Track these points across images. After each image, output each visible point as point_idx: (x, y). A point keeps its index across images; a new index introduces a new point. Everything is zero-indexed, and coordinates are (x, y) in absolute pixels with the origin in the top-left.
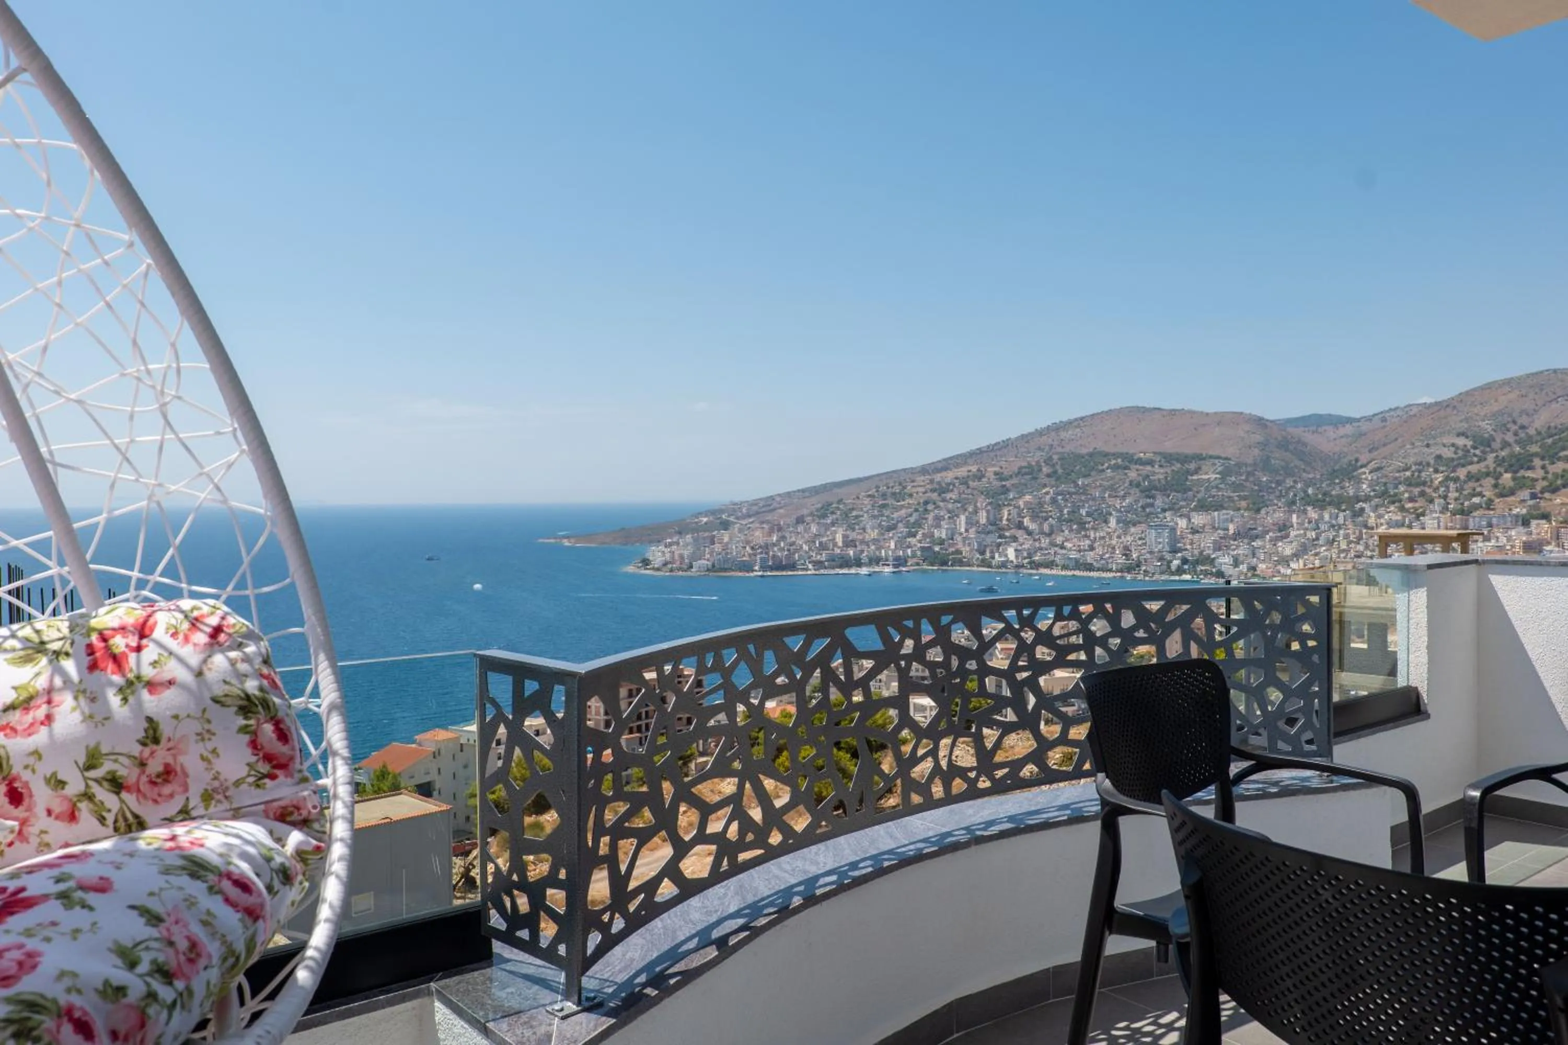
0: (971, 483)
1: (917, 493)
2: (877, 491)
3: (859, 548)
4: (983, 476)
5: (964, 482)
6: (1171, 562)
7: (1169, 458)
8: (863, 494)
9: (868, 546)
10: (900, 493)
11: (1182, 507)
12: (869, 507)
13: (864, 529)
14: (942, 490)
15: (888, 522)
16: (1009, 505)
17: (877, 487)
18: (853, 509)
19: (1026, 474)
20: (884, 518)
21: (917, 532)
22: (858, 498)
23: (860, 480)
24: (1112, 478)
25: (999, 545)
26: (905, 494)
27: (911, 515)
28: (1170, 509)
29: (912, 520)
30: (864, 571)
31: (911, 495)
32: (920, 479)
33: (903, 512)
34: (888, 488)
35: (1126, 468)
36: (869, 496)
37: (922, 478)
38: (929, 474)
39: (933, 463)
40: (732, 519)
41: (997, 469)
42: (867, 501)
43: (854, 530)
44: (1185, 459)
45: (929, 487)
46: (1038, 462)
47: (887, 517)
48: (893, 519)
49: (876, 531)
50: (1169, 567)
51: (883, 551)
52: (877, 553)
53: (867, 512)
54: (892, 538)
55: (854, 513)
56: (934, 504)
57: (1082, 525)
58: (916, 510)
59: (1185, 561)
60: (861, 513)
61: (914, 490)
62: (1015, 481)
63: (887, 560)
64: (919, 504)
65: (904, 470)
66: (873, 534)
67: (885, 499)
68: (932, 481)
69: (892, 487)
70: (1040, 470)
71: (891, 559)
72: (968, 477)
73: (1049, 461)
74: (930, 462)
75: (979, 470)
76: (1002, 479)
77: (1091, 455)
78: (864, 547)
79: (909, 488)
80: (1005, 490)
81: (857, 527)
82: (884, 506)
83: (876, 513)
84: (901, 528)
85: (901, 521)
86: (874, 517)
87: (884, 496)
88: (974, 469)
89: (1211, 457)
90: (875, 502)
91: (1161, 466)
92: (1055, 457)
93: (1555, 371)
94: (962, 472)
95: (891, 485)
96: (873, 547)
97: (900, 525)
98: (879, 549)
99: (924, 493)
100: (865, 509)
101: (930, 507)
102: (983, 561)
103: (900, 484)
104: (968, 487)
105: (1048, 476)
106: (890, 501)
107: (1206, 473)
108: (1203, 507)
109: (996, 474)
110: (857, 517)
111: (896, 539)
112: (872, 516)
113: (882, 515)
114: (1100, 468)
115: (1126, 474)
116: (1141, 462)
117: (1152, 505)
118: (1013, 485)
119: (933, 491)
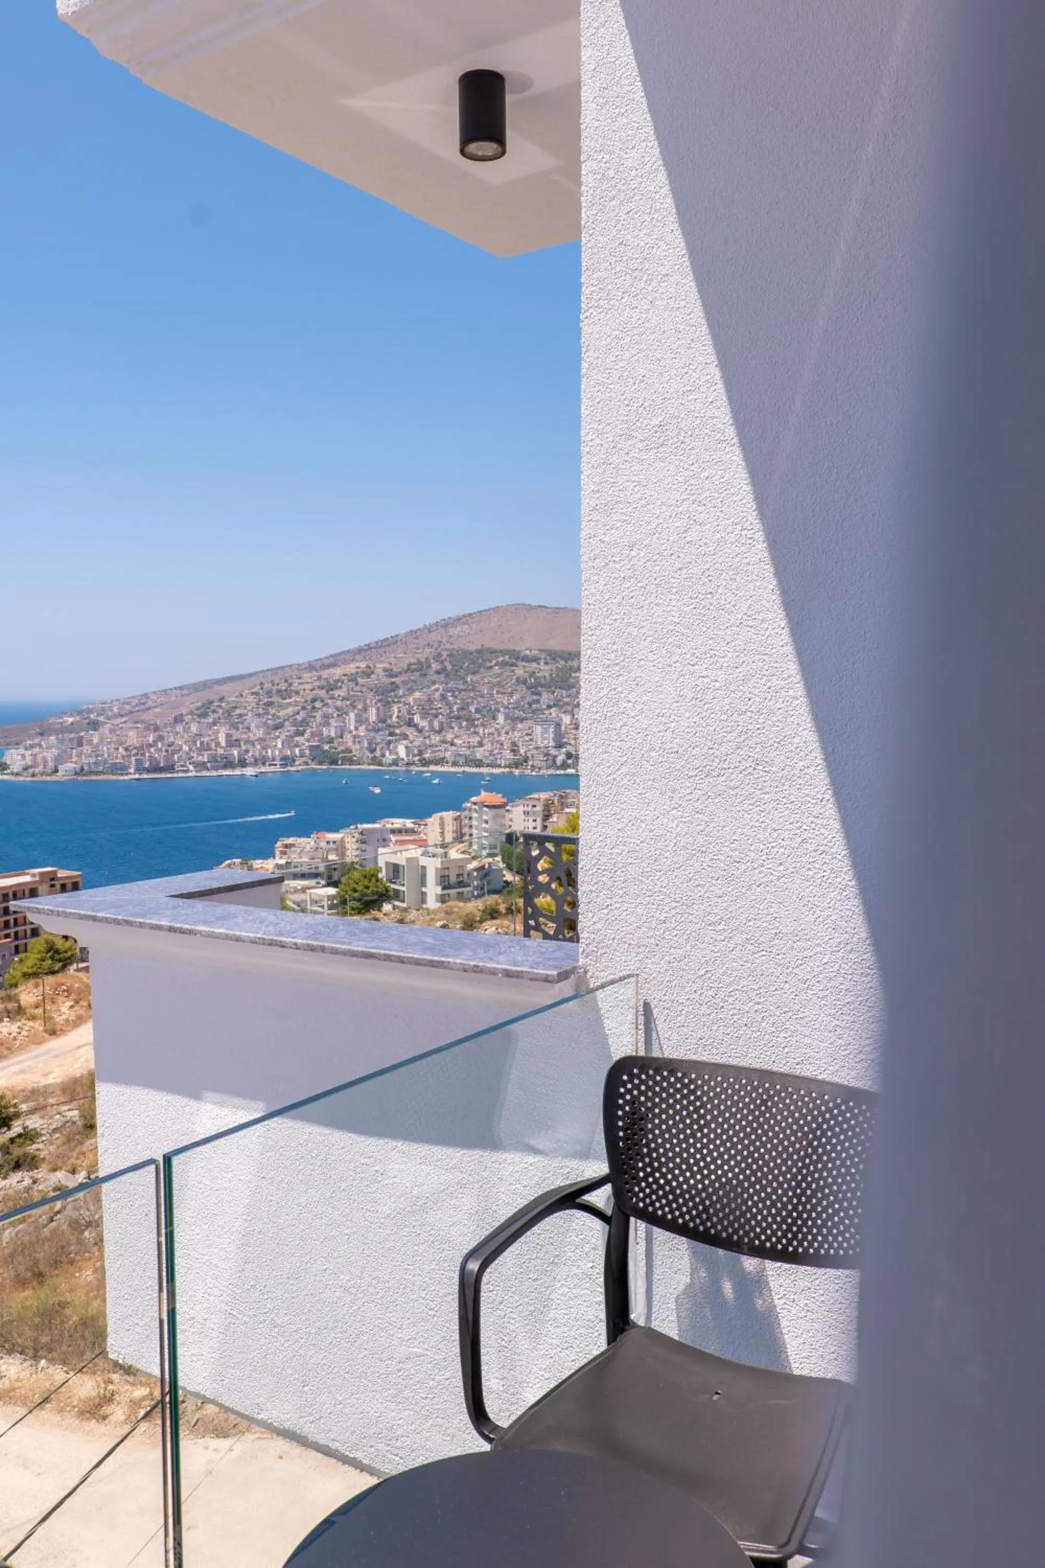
0: (360, 680)
1: (304, 690)
2: (262, 688)
3: (244, 747)
4: (372, 673)
5: (353, 679)
6: (556, 757)
7: (554, 656)
8: (247, 691)
9: (254, 745)
10: (286, 690)
11: (567, 704)
12: (254, 705)
13: (248, 728)
14: (330, 687)
15: (274, 720)
16: (399, 702)
17: (262, 684)
18: (236, 707)
19: (415, 670)
20: (270, 717)
21: (305, 731)
22: (241, 695)
23: (241, 677)
24: (500, 675)
25: (389, 743)
26: (291, 690)
27: (298, 713)
28: (555, 705)
29: (299, 718)
30: (250, 771)
31: (297, 693)
32: (307, 676)
33: (290, 710)
34: (273, 685)
35: (513, 665)
36: (253, 693)
37: (310, 675)
38: (317, 671)
39: (320, 659)
40: (101, 719)
41: (387, 665)
42: (251, 699)
43: (237, 728)
45: (317, 683)
46: (427, 659)
47: (273, 715)
48: (279, 717)
49: (262, 730)
50: (554, 762)
51: (269, 751)
52: (264, 753)
53: (252, 711)
54: (279, 737)
55: (238, 712)
56: (322, 701)
57: (471, 721)
58: (304, 708)
59: (569, 756)
60: (245, 711)
61: (302, 687)
62: (404, 678)
63: (274, 760)
64: (306, 701)
65: (290, 666)
66: (260, 733)
67: (271, 697)
68: (319, 678)
69: (278, 684)
70: (430, 666)
71: (278, 758)
72: (357, 673)
73: (437, 657)
74: (318, 658)
75: (368, 667)
76: (391, 676)
77: (479, 652)
78: (249, 747)
79: (295, 684)
80: (395, 687)
81: (241, 726)
82: (270, 704)
83: (261, 711)
84: (289, 728)
85: (288, 720)
86: (259, 715)
87: (269, 693)
88: (363, 665)
90: (260, 701)
91: (546, 663)
92: (445, 654)
94: (351, 668)
95: (276, 682)
96: (258, 747)
97: (287, 723)
98: (265, 748)
99: (312, 690)
100: (249, 708)
101: (318, 704)
102: (374, 758)
103: (286, 681)
104: (357, 684)
105: (438, 672)
106: (275, 699)
109: (385, 670)
110: (241, 716)
111: (283, 737)
112: (257, 715)
113: (268, 714)
114: (489, 664)
115: (513, 671)
116: (527, 659)
117: (538, 702)
118: (403, 682)
119: (321, 687)
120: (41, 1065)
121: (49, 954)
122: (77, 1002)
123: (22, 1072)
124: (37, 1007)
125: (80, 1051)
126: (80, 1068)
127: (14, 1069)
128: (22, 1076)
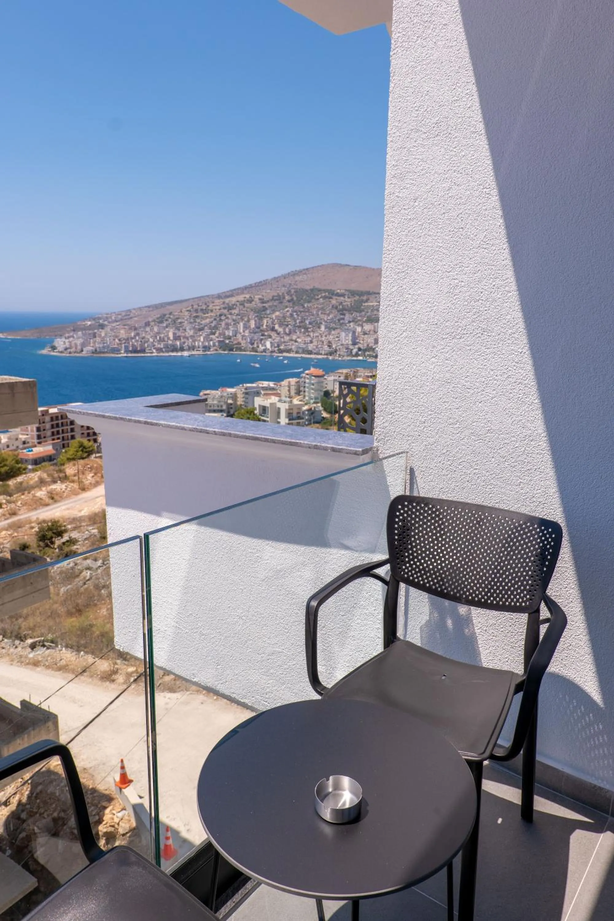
0: (246, 305)
1: (216, 309)
2: (192, 308)
3: (182, 340)
4: (253, 301)
5: (242, 304)
6: (352, 350)
7: (353, 293)
8: (185, 309)
9: (188, 339)
10: (205, 309)
11: (359, 320)
12: (188, 317)
13: (185, 330)
14: (230, 308)
15: (199, 326)
16: (267, 317)
17: (192, 306)
18: (178, 318)
19: (275, 300)
20: (197, 324)
21: (216, 332)
22: (181, 312)
23: (181, 302)
24: (323, 303)
25: (261, 340)
26: (208, 310)
27: (212, 322)
28: (353, 321)
29: (213, 325)
30: (186, 354)
31: (212, 311)
32: (217, 301)
33: (208, 321)
34: (199, 306)
35: (331, 298)
36: (188, 311)
37: (219, 301)
38: (222, 299)
39: (224, 292)
40: (106, 323)
41: (260, 297)
42: (187, 313)
43: (179, 330)
44: (361, 294)
45: (223, 306)
46: (283, 293)
47: (199, 323)
48: (202, 324)
49: (192, 331)
50: (351, 352)
51: (197, 343)
52: (193, 344)
53: (187, 320)
54: (201, 335)
55: (179, 321)
56: (225, 316)
57: (306, 329)
58: (215, 319)
59: (360, 349)
60: (183, 321)
61: (214, 308)
62: (270, 304)
63: (199, 347)
64: (216, 316)
65: (208, 296)
66: (191, 333)
67: (197, 313)
68: (224, 303)
69: (201, 306)
70: (284, 298)
71: (201, 347)
72: (244, 301)
73: (289, 293)
75: (250, 297)
76: (263, 303)
77: (312, 290)
78: (185, 340)
79: (211, 306)
80: (265, 309)
81: (181, 329)
82: (197, 317)
83: (192, 321)
85: (206, 326)
86: (191, 323)
87: (196, 311)
88: (248, 296)
89: (375, 293)
90: (191, 314)
91: (349, 298)
92: (293, 291)
94: (241, 298)
95: (200, 304)
96: (191, 340)
97: (206, 328)
98: (194, 341)
99: (220, 309)
100: (186, 319)
101: (223, 318)
102: (253, 348)
103: (206, 304)
104: (244, 307)
105: (289, 301)
106: (200, 314)
107: (372, 302)
108: (370, 320)
109: (260, 299)
110: (181, 323)
111: (204, 335)
113: (195, 322)
114: (317, 297)
115: (330, 301)
116: (338, 295)
117: (343, 319)
118: (269, 306)
119: (225, 308)
120: (77, 506)
121: (81, 449)
122: (95, 474)
123: (68, 509)
124: (75, 475)
125: (98, 500)
126: (98, 508)
127: (64, 507)
128: (68, 511)
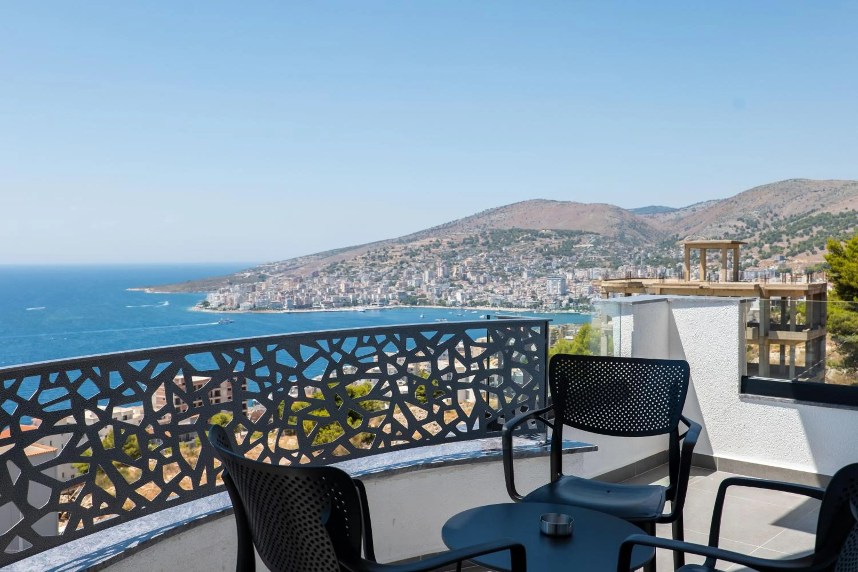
0: (432, 250)
1: (396, 256)
2: (369, 255)
3: (356, 293)
4: (440, 245)
5: (427, 249)
6: (561, 301)
7: (561, 233)
8: (359, 257)
9: (362, 291)
10: (384, 256)
11: (570, 266)
12: (363, 265)
13: (360, 281)
14: (413, 254)
15: (376, 275)
16: (457, 264)
17: (369, 252)
18: (352, 267)
19: (468, 243)
20: (373, 273)
21: (396, 282)
22: (356, 259)
23: (356, 248)
24: (525, 246)
25: (451, 291)
26: (387, 256)
27: (391, 271)
28: (561, 267)
29: (392, 274)
30: (360, 309)
31: (391, 258)
32: (398, 247)
33: (386, 269)
34: (376, 252)
35: (533, 240)
36: (363, 258)
37: (400, 246)
38: (404, 243)
40: (268, 274)
41: (449, 240)
42: (362, 261)
43: (352, 281)
44: (571, 234)
45: (404, 252)
46: (476, 235)
47: (376, 272)
48: (379, 274)
49: (368, 282)
50: (561, 305)
51: (373, 295)
52: (369, 297)
53: (362, 269)
54: (379, 286)
55: (353, 270)
56: (407, 263)
57: (505, 277)
58: (395, 268)
59: (571, 300)
60: (358, 270)
61: (395, 254)
62: (461, 248)
63: (375, 301)
64: (397, 263)
65: (387, 240)
66: (367, 284)
67: (374, 260)
68: (406, 248)
69: (379, 252)
70: (478, 241)
71: (378, 300)
72: (430, 245)
73: (483, 235)
74: (405, 235)
75: (437, 241)
76: (453, 247)
77: (511, 231)
78: (359, 293)
79: (390, 252)
80: (455, 254)
81: (355, 279)
82: (374, 265)
83: (368, 270)
84: (385, 281)
85: (385, 275)
86: (367, 272)
87: (373, 258)
88: (434, 240)
89: (588, 233)
90: (367, 263)
91: (556, 239)
92: (488, 232)
93: (795, 180)
94: (426, 242)
95: (378, 250)
96: (365, 293)
97: (384, 278)
98: (370, 293)
99: (400, 256)
100: (360, 267)
101: (405, 265)
102: (440, 301)
103: (384, 250)
104: (430, 252)
105: (483, 245)
106: (377, 261)
107: (584, 244)
108: (583, 265)
109: (449, 243)
110: (355, 272)
111: (381, 286)
112: (365, 272)
113: (372, 271)
114: (517, 239)
115: (533, 244)
116: (543, 236)
117: (550, 264)
118: (460, 251)
119: (406, 254)
